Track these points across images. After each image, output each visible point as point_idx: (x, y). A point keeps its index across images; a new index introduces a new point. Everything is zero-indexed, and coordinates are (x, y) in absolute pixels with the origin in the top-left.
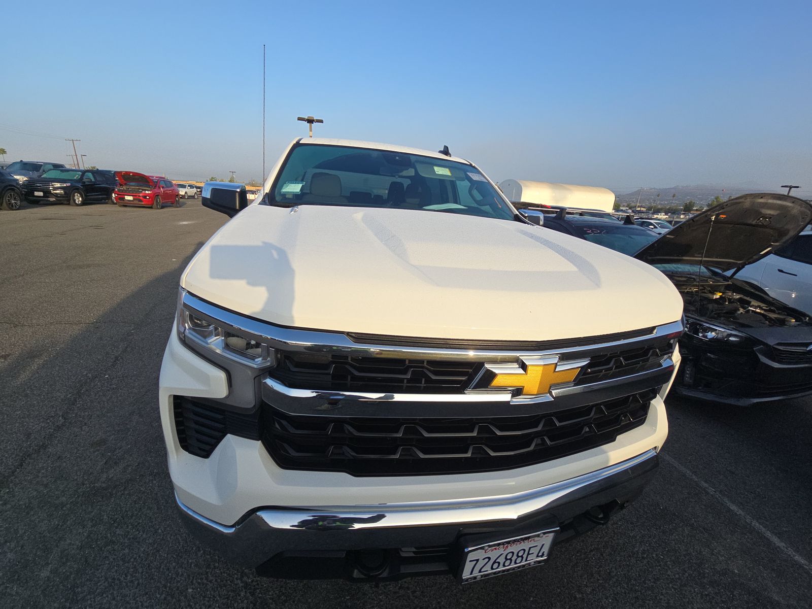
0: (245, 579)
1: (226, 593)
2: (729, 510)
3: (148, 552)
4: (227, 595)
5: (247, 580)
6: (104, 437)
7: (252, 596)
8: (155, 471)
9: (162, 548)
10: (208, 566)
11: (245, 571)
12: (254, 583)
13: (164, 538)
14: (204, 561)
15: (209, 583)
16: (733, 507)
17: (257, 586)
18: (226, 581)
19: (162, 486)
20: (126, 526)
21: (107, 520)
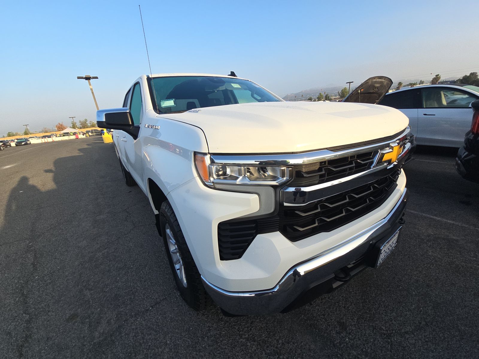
0: (244, 337)
1: (239, 349)
2: (412, 213)
3: (171, 356)
4: (241, 349)
5: (246, 337)
6: (72, 313)
7: (255, 342)
8: (133, 314)
9: (179, 349)
10: (217, 343)
11: (240, 333)
12: (250, 336)
13: (175, 344)
14: (212, 341)
15: (225, 350)
16: (412, 212)
17: (253, 337)
18: (234, 343)
19: (146, 319)
20: (141, 351)
21: (124, 356)
